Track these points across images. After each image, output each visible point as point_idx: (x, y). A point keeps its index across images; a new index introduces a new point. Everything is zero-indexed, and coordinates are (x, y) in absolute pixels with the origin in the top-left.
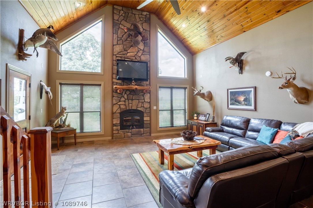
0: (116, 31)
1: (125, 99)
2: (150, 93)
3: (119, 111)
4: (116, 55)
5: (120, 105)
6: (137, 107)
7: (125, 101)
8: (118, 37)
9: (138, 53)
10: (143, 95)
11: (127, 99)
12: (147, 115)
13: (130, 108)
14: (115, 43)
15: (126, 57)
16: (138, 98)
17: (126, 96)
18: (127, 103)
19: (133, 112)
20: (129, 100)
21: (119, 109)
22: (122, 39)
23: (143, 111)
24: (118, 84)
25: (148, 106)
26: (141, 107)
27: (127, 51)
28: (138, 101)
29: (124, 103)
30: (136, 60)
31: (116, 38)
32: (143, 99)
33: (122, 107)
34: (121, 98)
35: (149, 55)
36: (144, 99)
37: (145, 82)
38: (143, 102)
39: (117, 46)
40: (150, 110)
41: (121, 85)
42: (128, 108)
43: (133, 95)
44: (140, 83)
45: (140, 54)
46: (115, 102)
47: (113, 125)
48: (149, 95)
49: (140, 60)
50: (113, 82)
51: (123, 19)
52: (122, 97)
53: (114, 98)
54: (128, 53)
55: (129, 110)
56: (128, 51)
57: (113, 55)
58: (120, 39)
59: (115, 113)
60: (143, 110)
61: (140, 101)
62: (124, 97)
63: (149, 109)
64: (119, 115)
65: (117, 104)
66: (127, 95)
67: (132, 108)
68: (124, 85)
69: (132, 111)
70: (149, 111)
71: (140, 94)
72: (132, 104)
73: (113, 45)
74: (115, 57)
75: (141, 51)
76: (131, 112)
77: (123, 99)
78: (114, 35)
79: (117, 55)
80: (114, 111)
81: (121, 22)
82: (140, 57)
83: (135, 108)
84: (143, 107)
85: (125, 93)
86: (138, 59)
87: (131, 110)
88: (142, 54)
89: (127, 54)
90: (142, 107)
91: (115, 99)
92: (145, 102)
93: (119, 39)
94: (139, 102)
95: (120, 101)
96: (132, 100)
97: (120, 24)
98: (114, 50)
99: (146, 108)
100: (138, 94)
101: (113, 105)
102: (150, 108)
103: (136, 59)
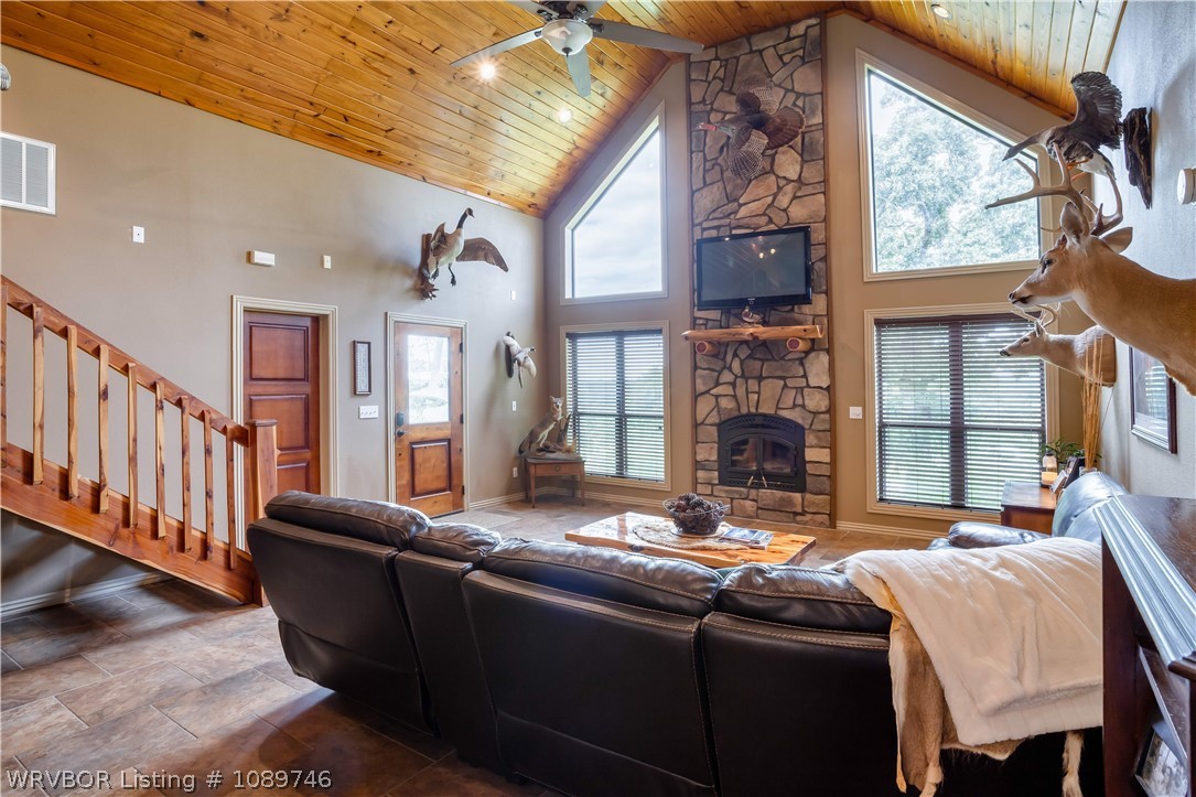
0: (698, 140)
1: (736, 377)
2: (829, 351)
3: (714, 418)
4: (700, 224)
5: (717, 397)
6: (778, 408)
7: (733, 385)
8: (705, 160)
9: (779, 197)
10: (801, 362)
11: (743, 376)
12: (819, 438)
13: (753, 410)
14: (698, 183)
15: (734, 223)
16: (779, 373)
17: (736, 365)
18: (741, 392)
19: (763, 426)
20: (750, 381)
21: (715, 413)
22: (720, 161)
23: (800, 421)
24: (710, 324)
25: (824, 404)
26: (795, 406)
27: (736, 200)
28: (782, 383)
29: (728, 390)
30: (772, 227)
31: (698, 168)
32: (802, 373)
33: (726, 403)
34: (720, 373)
35: (824, 193)
36: (805, 376)
37: (806, 309)
38: (802, 388)
39: (705, 191)
40: (833, 421)
41: (721, 327)
42: (744, 411)
43: (763, 361)
44: (789, 315)
45: (784, 201)
46: (701, 387)
47: (698, 465)
48: (824, 357)
49: (788, 224)
50: (695, 319)
51: (722, 90)
52: (724, 368)
53: (699, 372)
54: (740, 206)
55: (749, 415)
56: (741, 201)
57: (693, 225)
58: (713, 165)
59: (702, 423)
60: (803, 419)
61: (790, 383)
62: (730, 369)
63: (827, 416)
64: (714, 430)
65: (707, 392)
66: (742, 362)
67: (760, 411)
68: (728, 327)
69: (759, 421)
70: (827, 426)
71: (790, 356)
72: (759, 393)
73: (693, 193)
74: (698, 230)
75: (789, 188)
76: (757, 426)
77: (727, 377)
78: (694, 156)
79: (705, 225)
80: (700, 418)
81: (712, 104)
82: (785, 210)
83: (772, 412)
84: (803, 406)
85: (735, 355)
86: (780, 221)
87: (754, 415)
88: (795, 197)
89: (736, 212)
90: (798, 409)
91: (701, 376)
92: (808, 386)
93: (708, 165)
94: (785, 386)
95: (717, 384)
96: (760, 379)
97: (712, 109)
98: (696, 208)
99: (815, 414)
100: (783, 358)
101: (696, 396)
102: (831, 410)
103: (771, 221)
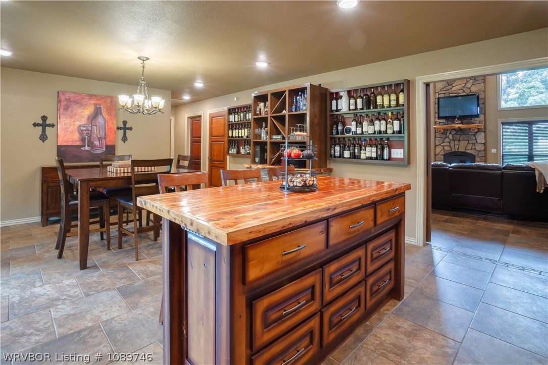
1: (451, 140)
2: (485, 132)
3: (442, 153)
4: (438, 92)
5: (443, 146)
6: (466, 150)
7: (450, 142)
9: (467, 84)
10: (474, 135)
11: (453, 140)
12: (481, 159)
13: (456, 150)
15: (450, 92)
16: (466, 139)
17: (451, 137)
18: (452, 144)
19: (460, 155)
20: (456, 141)
21: (443, 151)
23: (474, 154)
24: (441, 124)
25: (483, 148)
26: (472, 149)
27: (451, 85)
28: (467, 142)
29: (448, 144)
30: (465, 94)
32: (474, 139)
33: (446, 148)
34: (445, 139)
35: (484, 83)
36: (476, 140)
37: (477, 119)
38: (475, 144)
40: (486, 154)
41: (445, 125)
42: (453, 150)
43: (460, 135)
44: (470, 121)
45: (469, 85)
46: (437, 143)
48: (483, 134)
49: (470, 92)
50: (436, 122)
52: (446, 137)
53: (437, 138)
54: (453, 87)
55: (455, 152)
56: (453, 85)
57: (435, 93)
59: (438, 154)
60: (475, 153)
61: (470, 142)
62: (448, 138)
63: (484, 152)
64: (442, 157)
65: (440, 145)
66: (453, 136)
67: (459, 150)
68: (448, 125)
69: (458, 154)
70: (484, 155)
71: (470, 134)
72: (459, 145)
74: (437, 94)
75: (471, 81)
76: (458, 155)
77: (447, 140)
79: (440, 93)
80: (437, 153)
82: (469, 88)
83: (463, 151)
84: (475, 149)
85: (450, 133)
86: (467, 92)
87: (457, 152)
88: (473, 84)
89: (451, 89)
90: (473, 150)
91: (438, 140)
92: (477, 143)
94: (468, 143)
95: (444, 142)
96: (459, 140)
98: (436, 87)
99: (479, 151)
100: (468, 134)
101: (436, 146)
102: (485, 150)
103: (464, 92)
